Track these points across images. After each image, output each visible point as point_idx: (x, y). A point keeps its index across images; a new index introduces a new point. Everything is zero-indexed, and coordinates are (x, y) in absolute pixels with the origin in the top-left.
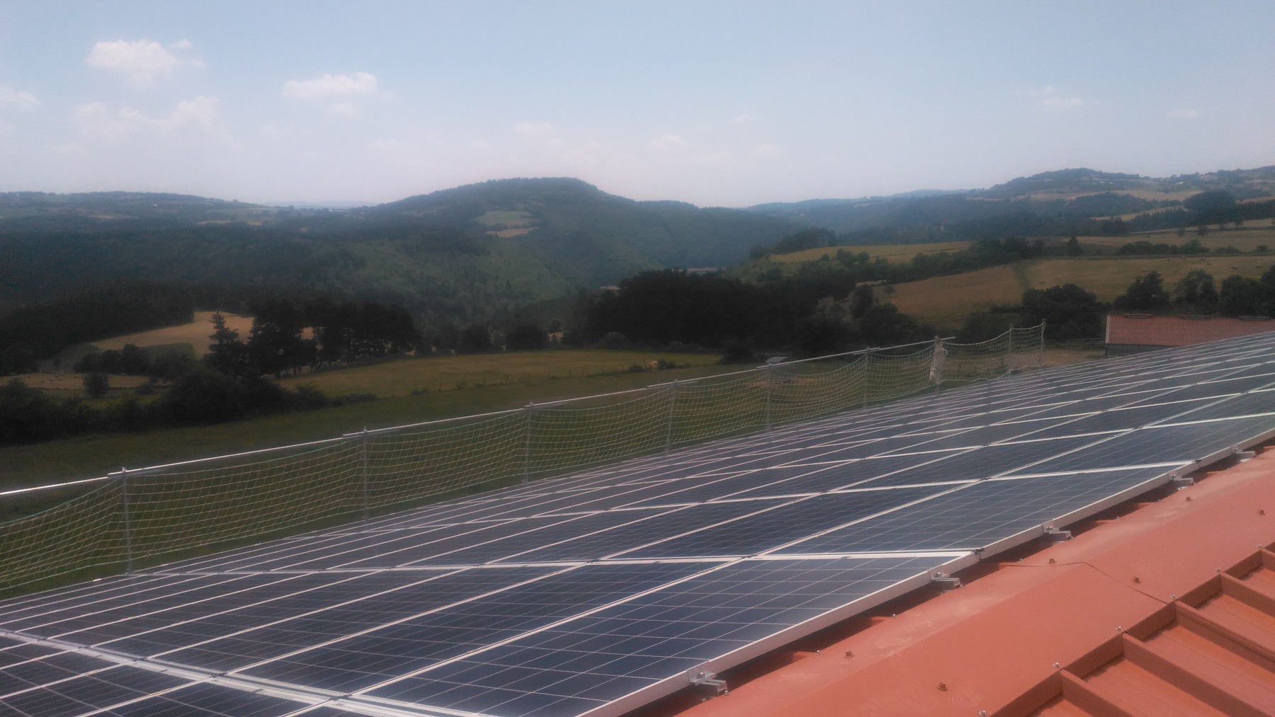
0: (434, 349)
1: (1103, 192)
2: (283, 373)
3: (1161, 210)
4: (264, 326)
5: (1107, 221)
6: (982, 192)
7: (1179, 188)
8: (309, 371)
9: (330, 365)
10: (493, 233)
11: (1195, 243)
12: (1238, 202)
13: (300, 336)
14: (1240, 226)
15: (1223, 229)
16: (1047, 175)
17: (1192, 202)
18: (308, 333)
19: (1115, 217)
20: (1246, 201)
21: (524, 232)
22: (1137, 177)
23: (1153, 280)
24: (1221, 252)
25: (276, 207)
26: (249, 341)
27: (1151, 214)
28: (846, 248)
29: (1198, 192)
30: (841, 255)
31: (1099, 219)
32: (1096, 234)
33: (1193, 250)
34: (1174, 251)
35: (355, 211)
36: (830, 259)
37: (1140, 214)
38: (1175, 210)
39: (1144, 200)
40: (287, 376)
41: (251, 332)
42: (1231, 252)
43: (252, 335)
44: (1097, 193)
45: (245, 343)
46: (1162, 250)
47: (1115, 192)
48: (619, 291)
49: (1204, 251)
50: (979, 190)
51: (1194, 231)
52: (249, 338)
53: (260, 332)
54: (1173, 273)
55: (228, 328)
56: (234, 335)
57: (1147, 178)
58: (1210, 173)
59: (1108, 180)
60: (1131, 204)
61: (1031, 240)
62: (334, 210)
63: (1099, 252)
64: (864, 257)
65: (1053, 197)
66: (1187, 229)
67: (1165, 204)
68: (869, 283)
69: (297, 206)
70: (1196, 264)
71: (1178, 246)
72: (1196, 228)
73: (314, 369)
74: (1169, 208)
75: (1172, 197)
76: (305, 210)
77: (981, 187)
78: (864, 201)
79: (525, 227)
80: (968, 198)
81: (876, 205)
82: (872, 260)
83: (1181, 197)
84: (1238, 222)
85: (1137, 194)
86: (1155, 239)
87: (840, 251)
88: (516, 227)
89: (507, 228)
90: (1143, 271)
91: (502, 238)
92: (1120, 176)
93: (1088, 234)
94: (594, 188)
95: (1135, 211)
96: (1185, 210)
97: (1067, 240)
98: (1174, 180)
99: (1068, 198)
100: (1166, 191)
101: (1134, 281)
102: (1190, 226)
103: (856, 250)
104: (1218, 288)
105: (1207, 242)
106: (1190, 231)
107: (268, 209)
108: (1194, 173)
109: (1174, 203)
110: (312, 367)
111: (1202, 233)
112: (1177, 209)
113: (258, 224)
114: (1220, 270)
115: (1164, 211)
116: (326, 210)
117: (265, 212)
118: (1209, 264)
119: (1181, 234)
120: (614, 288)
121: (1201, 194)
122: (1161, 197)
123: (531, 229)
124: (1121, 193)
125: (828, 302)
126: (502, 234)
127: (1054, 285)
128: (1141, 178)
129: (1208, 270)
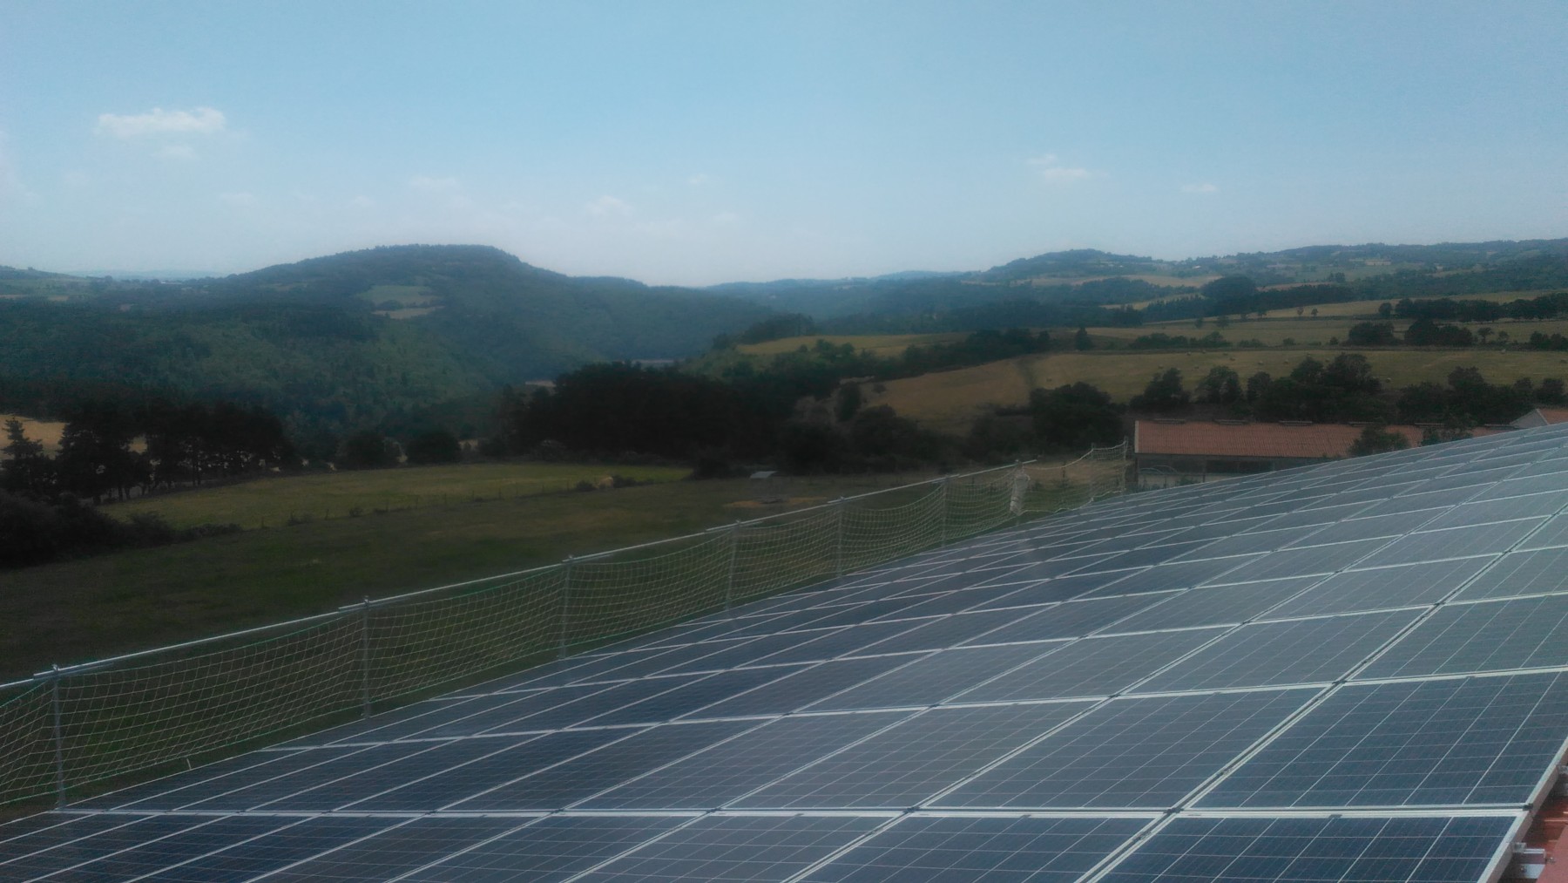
0: (305, 462)
1: (1113, 277)
2: (103, 497)
3: (1177, 298)
4: (78, 435)
5: (1118, 310)
6: (978, 275)
7: (1196, 273)
8: (141, 492)
9: (169, 485)
10: (383, 313)
11: (1216, 335)
12: (1259, 289)
13: (128, 448)
14: (1263, 316)
15: (1244, 320)
16: (1050, 256)
17: (1209, 289)
18: (139, 446)
19: (1126, 305)
20: (1268, 288)
21: (424, 312)
22: (1149, 259)
23: (1172, 378)
24: (1245, 345)
25: (88, 277)
26: (58, 454)
27: (1165, 302)
28: (827, 339)
29: (1217, 278)
30: (822, 346)
31: (1109, 307)
32: (1106, 325)
33: (1214, 343)
34: (1194, 345)
35: (196, 284)
36: (809, 350)
37: (1154, 302)
38: (1192, 298)
39: (1157, 287)
40: (110, 501)
41: (60, 443)
42: (1256, 345)
43: (61, 447)
44: (1106, 278)
45: (52, 457)
46: (1179, 344)
47: (1125, 276)
48: (554, 388)
49: (1225, 345)
50: (975, 272)
51: (1215, 322)
52: (58, 451)
53: (72, 444)
54: (1194, 371)
55: (28, 439)
56: (36, 447)
57: (1161, 261)
58: (1228, 256)
59: (1118, 262)
60: (1145, 291)
61: (1035, 331)
62: (167, 281)
63: (1112, 346)
64: (848, 349)
65: (1056, 281)
66: (1206, 319)
67: (1181, 290)
68: (855, 380)
69: (116, 277)
70: (1220, 360)
71: (1198, 338)
72: (1215, 319)
73: (146, 492)
74: (1185, 295)
75: (1188, 283)
76: (128, 281)
77: (977, 269)
78: (845, 282)
79: (424, 306)
80: (963, 282)
81: (859, 287)
82: (858, 352)
83: (1198, 283)
84: (1262, 311)
85: (1150, 279)
86: (1172, 331)
87: (820, 342)
88: (414, 306)
89: (400, 307)
90: (1161, 368)
91: (394, 319)
92: (1131, 259)
93: (1097, 324)
94: (515, 260)
95: (1148, 298)
96: (1203, 297)
97: (1075, 331)
98: (1190, 263)
99: (1074, 284)
100: (1182, 275)
101: (1152, 378)
102: (1210, 315)
103: (839, 341)
104: (1244, 386)
105: (1228, 335)
106: (1210, 322)
107: (78, 281)
108: (1211, 256)
109: (1191, 290)
110: (144, 489)
111: (1223, 324)
112: (1194, 296)
113: (63, 299)
114: (1244, 366)
115: (1180, 299)
116: (156, 282)
117: (72, 284)
118: (1232, 360)
119: (1199, 324)
120: (549, 384)
121: (1222, 280)
122: (1176, 283)
123: (433, 309)
124: (1132, 278)
125: (808, 403)
126: (397, 315)
127: (1064, 384)
128: (1154, 261)
129: (1232, 366)
